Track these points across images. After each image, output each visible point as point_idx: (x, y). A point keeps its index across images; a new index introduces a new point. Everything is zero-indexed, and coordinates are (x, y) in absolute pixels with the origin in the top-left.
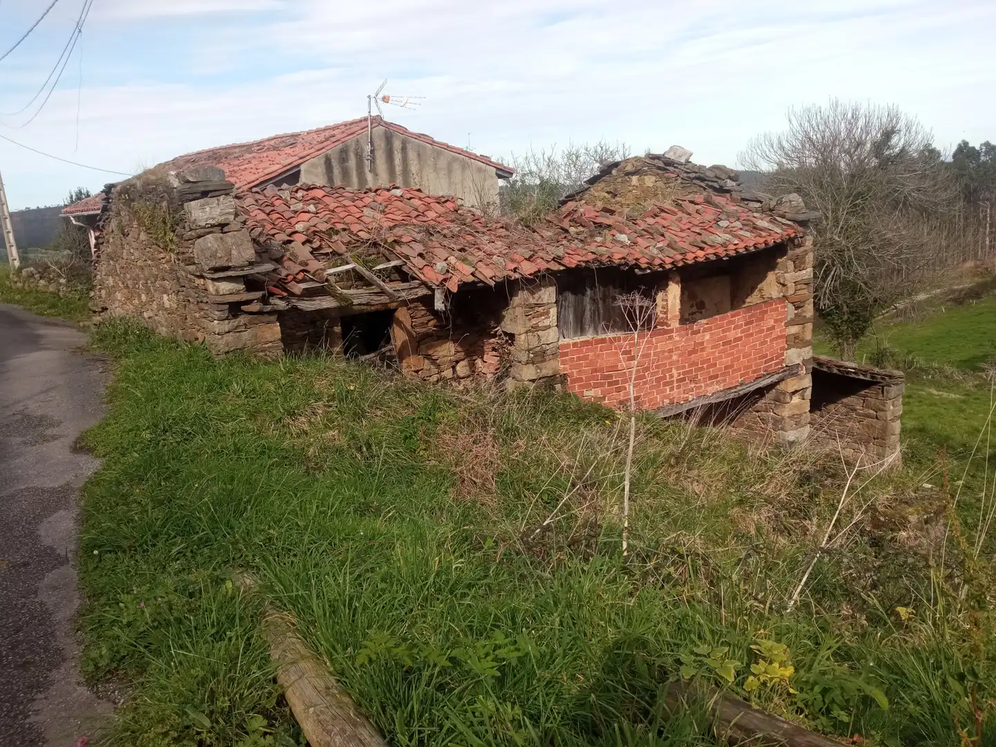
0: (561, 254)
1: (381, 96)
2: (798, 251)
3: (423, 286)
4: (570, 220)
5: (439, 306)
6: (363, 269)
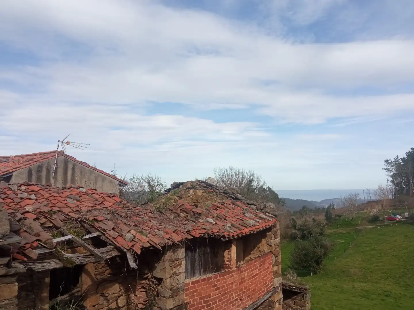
0: (190, 229)
1: (65, 141)
2: (275, 229)
3: (115, 249)
4: (180, 210)
5: (133, 264)
6: (77, 238)
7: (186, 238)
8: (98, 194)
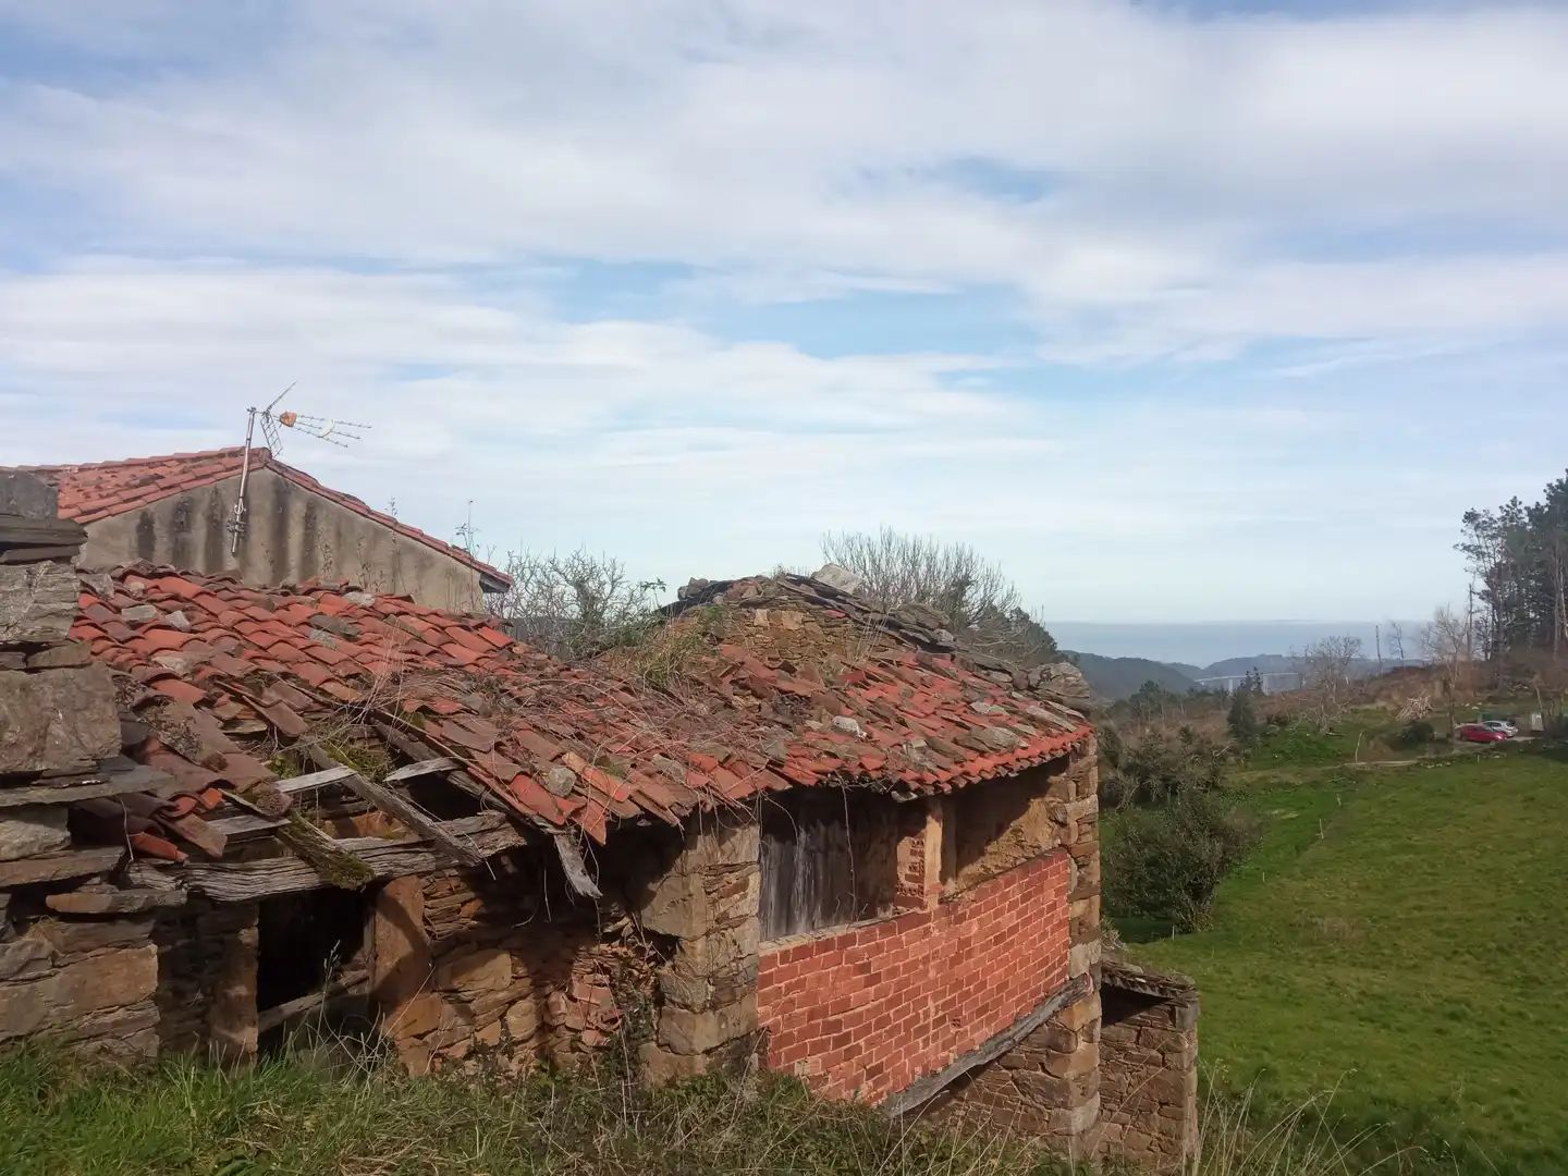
0: (781, 756)
1: (277, 412)
2: (1081, 763)
3: (508, 825)
4: (732, 682)
5: (582, 882)
6: (365, 780)
7: (768, 789)
8: (419, 616)
